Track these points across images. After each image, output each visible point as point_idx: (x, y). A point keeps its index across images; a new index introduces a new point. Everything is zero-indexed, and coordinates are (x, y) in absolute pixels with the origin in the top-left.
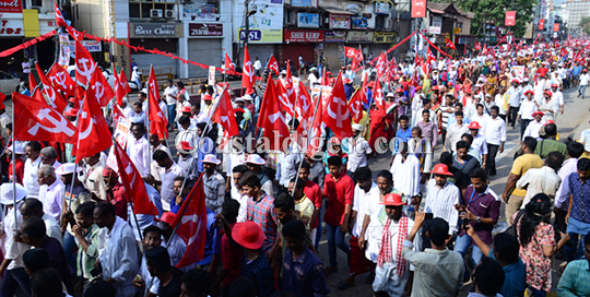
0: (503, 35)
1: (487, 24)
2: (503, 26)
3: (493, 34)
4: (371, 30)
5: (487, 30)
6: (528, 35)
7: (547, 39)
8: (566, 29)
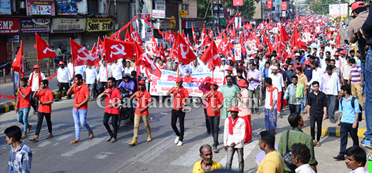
0: (232, 17)
1: (214, 5)
2: (231, 6)
3: (222, 16)
4: (82, 16)
5: (214, 12)
6: (257, 15)
7: (277, 19)
8: (294, 8)
